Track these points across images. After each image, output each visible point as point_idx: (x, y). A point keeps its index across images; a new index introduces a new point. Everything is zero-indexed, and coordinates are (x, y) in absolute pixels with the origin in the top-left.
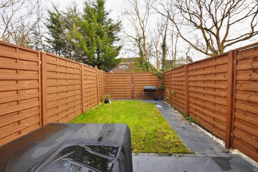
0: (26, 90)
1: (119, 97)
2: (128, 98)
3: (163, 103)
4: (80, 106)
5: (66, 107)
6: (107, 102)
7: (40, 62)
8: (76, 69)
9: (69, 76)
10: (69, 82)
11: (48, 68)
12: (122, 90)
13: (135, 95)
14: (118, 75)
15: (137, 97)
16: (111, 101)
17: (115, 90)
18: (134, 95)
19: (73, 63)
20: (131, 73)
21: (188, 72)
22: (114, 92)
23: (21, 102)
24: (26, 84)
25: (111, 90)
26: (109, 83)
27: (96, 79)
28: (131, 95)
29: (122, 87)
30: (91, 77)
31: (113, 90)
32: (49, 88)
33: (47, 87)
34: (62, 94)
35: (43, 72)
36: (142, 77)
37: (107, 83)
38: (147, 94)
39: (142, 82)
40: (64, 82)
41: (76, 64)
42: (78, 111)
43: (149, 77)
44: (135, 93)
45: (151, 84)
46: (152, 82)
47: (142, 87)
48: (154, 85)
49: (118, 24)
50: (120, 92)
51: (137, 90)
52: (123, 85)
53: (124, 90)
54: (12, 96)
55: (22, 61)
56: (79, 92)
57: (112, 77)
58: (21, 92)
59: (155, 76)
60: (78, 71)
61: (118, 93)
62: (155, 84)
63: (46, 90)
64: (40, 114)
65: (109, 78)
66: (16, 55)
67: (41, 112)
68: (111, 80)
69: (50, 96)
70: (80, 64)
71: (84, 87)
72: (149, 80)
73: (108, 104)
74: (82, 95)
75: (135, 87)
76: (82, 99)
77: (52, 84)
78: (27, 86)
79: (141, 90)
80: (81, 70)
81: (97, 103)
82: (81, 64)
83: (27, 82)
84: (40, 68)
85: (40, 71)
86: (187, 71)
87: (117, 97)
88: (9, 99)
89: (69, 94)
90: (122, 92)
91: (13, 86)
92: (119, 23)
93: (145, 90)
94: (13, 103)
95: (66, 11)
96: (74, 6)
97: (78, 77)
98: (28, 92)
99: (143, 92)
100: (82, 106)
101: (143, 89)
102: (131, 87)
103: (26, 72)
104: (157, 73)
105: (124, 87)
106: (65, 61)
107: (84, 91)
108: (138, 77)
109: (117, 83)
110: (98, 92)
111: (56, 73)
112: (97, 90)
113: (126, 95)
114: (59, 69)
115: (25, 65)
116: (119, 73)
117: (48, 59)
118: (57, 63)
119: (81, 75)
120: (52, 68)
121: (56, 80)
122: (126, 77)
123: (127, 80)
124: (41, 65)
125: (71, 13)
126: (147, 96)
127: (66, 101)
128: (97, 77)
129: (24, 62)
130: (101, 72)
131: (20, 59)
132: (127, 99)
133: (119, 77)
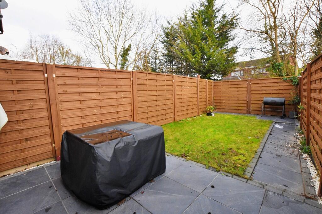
0: (122, 99)
1: (230, 111)
2: (241, 112)
3: (291, 124)
4: (172, 115)
5: (155, 114)
6: (209, 114)
7: (132, 79)
8: (167, 81)
9: (158, 88)
10: (159, 93)
11: (138, 82)
12: (234, 102)
13: (252, 109)
14: (230, 83)
15: (253, 112)
16: (214, 114)
17: (224, 101)
18: (250, 109)
19: (164, 76)
20: (247, 81)
21: (311, 76)
22: (223, 104)
23: (119, 106)
24: (122, 95)
25: (219, 101)
26: (217, 93)
27: (196, 89)
28: (245, 108)
29: (233, 99)
30: (188, 87)
31: (222, 101)
32: (140, 97)
33: (137, 97)
34: (153, 102)
35: (134, 86)
36: (264, 85)
37: (215, 93)
38: (272, 108)
39: (264, 92)
40: (154, 93)
41: (167, 76)
42: (170, 119)
43: (276, 84)
44: (251, 106)
45: (279, 94)
46: (281, 92)
47: (262, 99)
48: (283, 96)
49: (232, 20)
50: (231, 105)
51: (255, 102)
52: (235, 96)
53: (236, 102)
54: (114, 102)
55: (119, 79)
56: (171, 101)
57: (222, 87)
58: (119, 99)
59: (288, 82)
60: (171, 83)
61: (228, 105)
62: (285, 94)
63: (137, 99)
64: (133, 116)
65: (218, 87)
66: (115, 76)
67: (133, 114)
68: (220, 90)
69: (140, 104)
70: (172, 76)
71: (177, 97)
72: (275, 89)
73: (210, 117)
74: (174, 105)
75: (252, 99)
76: (174, 109)
77: (143, 95)
78: (123, 96)
79: (260, 102)
80: (173, 81)
81: (196, 114)
82: (174, 76)
83: (123, 93)
84: (132, 83)
85: (132, 85)
86: (310, 73)
87: (227, 110)
88: (113, 104)
89: (159, 103)
90: (233, 105)
91: (114, 95)
92: (234, 17)
93: (266, 103)
94: (115, 106)
95: (178, 22)
96: (185, 14)
97: (171, 88)
98: (124, 100)
99: (263, 106)
100: (174, 115)
101: (263, 102)
102: (245, 99)
103: (122, 86)
104: (291, 78)
105: (237, 99)
106: (155, 75)
107: (176, 101)
108: (258, 85)
109: (227, 93)
110: (198, 103)
111: (146, 86)
112: (198, 101)
113: (238, 108)
114: (148, 82)
115: (121, 82)
116: (230, 81)
117: (139, 75)
118: (147, 78)
119: (173, 86)
120: (141, 82)
121: (146, 91)
122: (239, 86)
123: (241, 89)
124: (133, 80)
125: (182, 23)
126: (271, 111)
127: (155, 109)
128: (198, 87)
129: (121, 80)
130: (205, 81)
131: (118, 78)
132: (239, 114)
133: (230, 86)
